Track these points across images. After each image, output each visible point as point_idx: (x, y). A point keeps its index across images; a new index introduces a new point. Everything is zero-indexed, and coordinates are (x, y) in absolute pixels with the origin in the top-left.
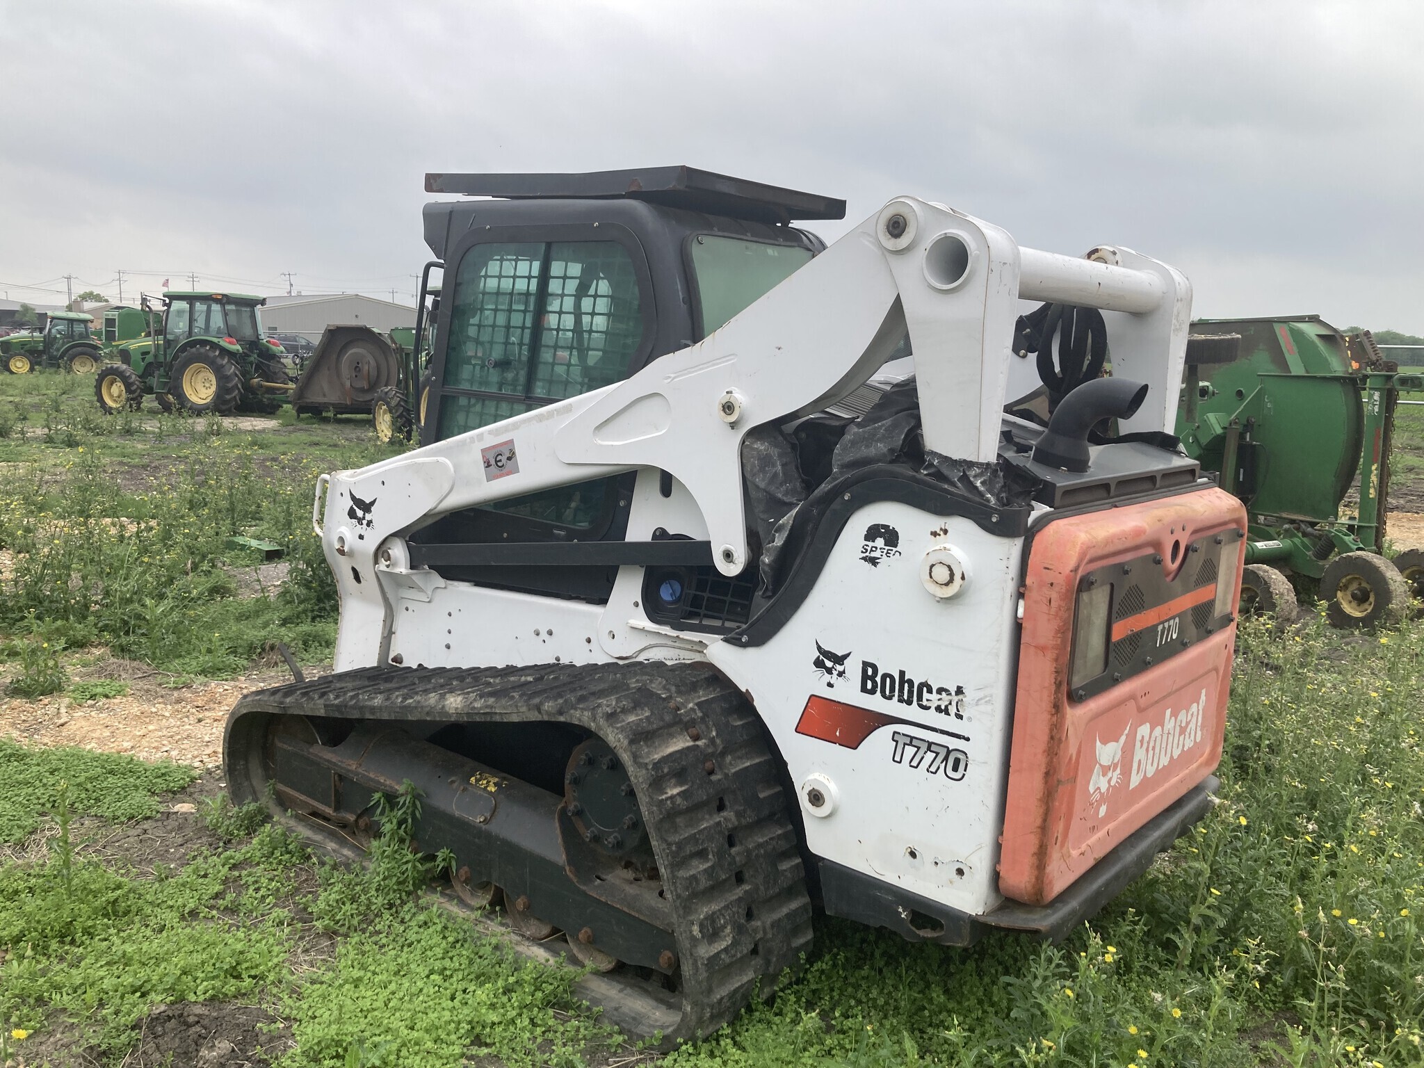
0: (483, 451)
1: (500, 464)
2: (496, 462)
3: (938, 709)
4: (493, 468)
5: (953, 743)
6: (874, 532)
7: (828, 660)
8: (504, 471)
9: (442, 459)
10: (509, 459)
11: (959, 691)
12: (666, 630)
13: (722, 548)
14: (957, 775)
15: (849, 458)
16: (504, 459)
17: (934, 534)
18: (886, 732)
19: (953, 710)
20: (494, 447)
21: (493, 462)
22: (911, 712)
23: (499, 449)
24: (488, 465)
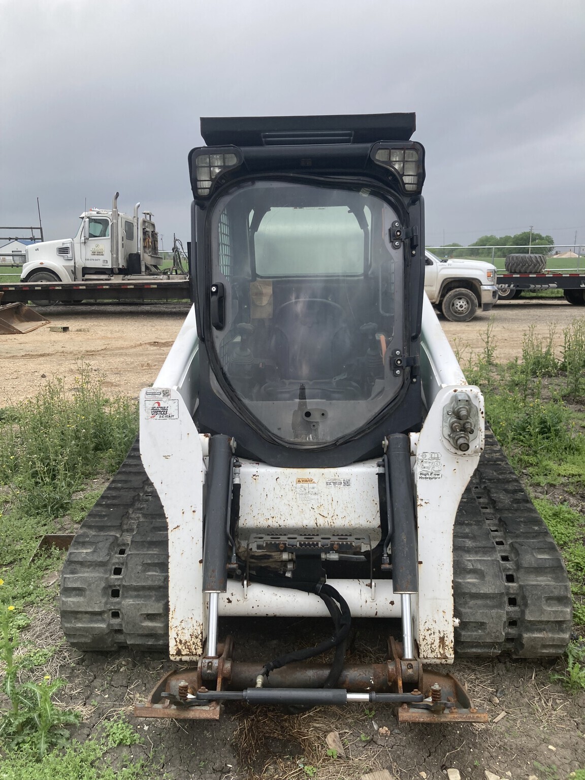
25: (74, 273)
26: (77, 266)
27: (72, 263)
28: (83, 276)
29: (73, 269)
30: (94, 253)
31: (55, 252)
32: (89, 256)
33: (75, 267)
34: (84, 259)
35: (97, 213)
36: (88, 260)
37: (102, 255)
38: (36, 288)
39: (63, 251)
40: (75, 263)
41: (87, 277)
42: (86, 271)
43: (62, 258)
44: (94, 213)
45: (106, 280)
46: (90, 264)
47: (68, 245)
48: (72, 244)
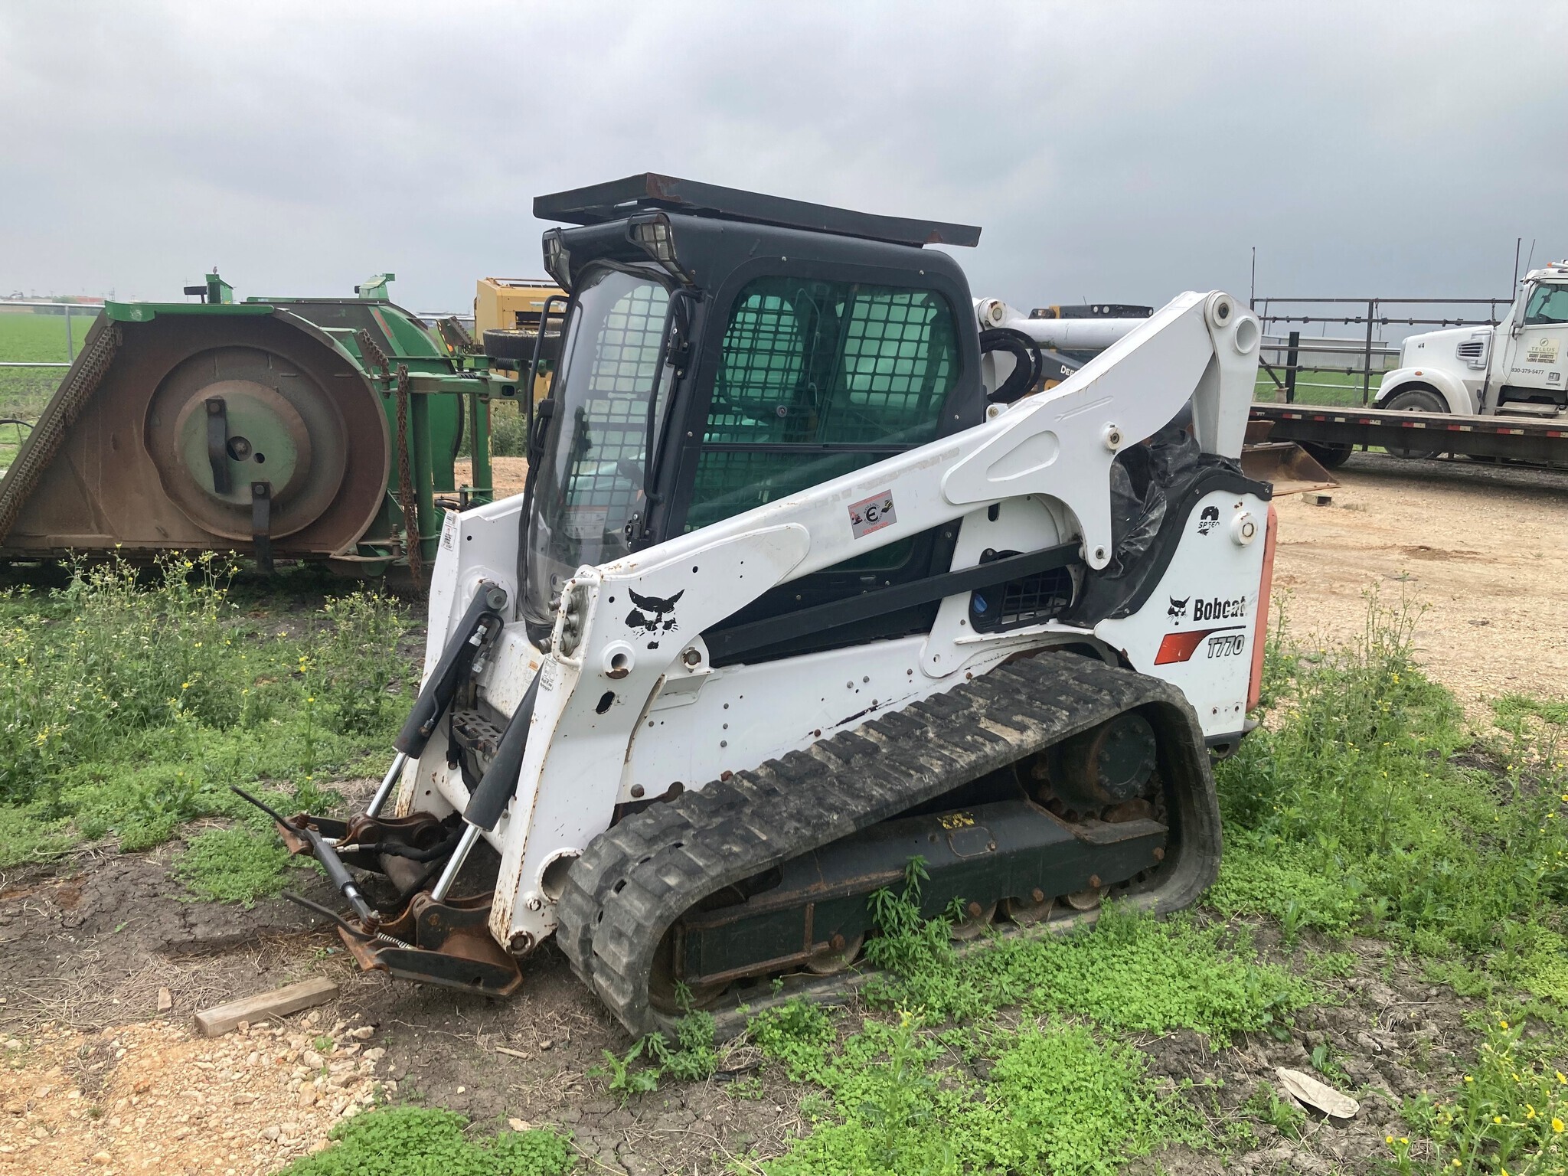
0: (850, 507)
1: (872, 518)
2: (868, 516)
3: (1233, 615)
4: (865, 524)
5: (1236, 632)
6: (1206, 513)
7: (1177, 606)
8: (878, 524)
9: (794, 525)
10: (885, 510)
11: (1243, 600)
12: (991, 636)
13: (1096, 549)
14: (1236, 652)
15: (1180, 465)
16: (878, 512)
17: (1236, 507)
18: (1206, 640)
19: (1239, 612)
20: (865, 501)
21: (863, 517)
22: (1221, 622)
23: (874, 501)
24: (858, 521)
25: (1482, 396)
26: (1491, 383)
27: (1483, 376)
28: (1500, 404)
29: (1481, 388)
30: (1533, 358)
31: (1454, 350)
32: (1522, 362)
33: (1487, 383)
34: (1508, 368)
35: (1560, 272)
36: (1518, 370)
37: (1551, 361)
38: (1337, 420)
39: (1470, 350)
40: (1488, 376)
41: (1508, 406)
42: (1508, 393)
43: (1464, 365)
44: (1553, 272)
45: (1546, 416)
46: (1519, 381)
47: (1484, 339)
48: (1492, 338)
